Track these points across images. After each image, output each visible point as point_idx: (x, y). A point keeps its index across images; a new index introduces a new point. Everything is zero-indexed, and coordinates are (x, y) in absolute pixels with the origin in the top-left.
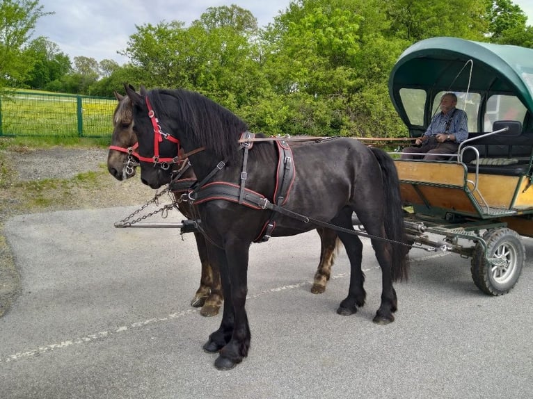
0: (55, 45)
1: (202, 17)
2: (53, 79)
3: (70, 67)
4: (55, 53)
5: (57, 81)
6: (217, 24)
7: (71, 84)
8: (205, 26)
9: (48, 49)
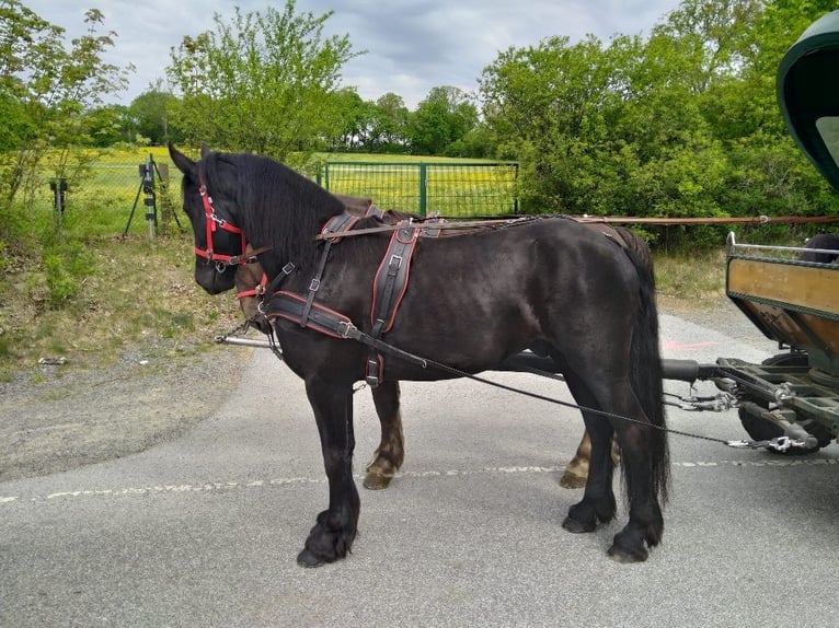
0: (458, 91)
1: (671, 18)
2: (454, 140)
3: (477, 120)
4: (459, 102)
5: (459, 141)
6: (697, 27)
7: (475, 144)
8: (676, 34)
9: (450, 98)
